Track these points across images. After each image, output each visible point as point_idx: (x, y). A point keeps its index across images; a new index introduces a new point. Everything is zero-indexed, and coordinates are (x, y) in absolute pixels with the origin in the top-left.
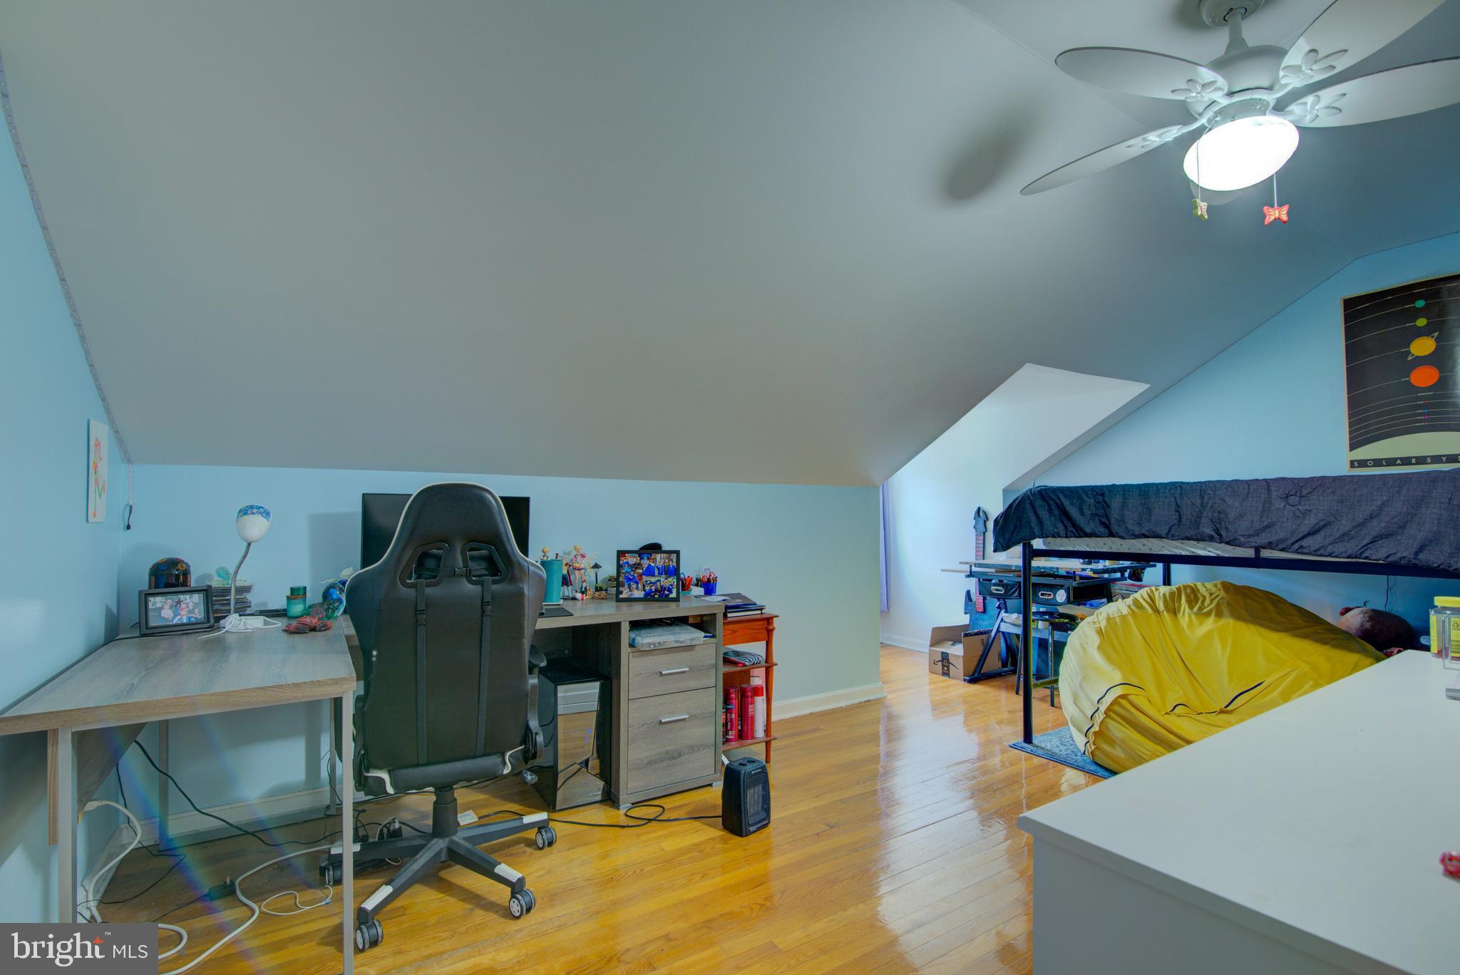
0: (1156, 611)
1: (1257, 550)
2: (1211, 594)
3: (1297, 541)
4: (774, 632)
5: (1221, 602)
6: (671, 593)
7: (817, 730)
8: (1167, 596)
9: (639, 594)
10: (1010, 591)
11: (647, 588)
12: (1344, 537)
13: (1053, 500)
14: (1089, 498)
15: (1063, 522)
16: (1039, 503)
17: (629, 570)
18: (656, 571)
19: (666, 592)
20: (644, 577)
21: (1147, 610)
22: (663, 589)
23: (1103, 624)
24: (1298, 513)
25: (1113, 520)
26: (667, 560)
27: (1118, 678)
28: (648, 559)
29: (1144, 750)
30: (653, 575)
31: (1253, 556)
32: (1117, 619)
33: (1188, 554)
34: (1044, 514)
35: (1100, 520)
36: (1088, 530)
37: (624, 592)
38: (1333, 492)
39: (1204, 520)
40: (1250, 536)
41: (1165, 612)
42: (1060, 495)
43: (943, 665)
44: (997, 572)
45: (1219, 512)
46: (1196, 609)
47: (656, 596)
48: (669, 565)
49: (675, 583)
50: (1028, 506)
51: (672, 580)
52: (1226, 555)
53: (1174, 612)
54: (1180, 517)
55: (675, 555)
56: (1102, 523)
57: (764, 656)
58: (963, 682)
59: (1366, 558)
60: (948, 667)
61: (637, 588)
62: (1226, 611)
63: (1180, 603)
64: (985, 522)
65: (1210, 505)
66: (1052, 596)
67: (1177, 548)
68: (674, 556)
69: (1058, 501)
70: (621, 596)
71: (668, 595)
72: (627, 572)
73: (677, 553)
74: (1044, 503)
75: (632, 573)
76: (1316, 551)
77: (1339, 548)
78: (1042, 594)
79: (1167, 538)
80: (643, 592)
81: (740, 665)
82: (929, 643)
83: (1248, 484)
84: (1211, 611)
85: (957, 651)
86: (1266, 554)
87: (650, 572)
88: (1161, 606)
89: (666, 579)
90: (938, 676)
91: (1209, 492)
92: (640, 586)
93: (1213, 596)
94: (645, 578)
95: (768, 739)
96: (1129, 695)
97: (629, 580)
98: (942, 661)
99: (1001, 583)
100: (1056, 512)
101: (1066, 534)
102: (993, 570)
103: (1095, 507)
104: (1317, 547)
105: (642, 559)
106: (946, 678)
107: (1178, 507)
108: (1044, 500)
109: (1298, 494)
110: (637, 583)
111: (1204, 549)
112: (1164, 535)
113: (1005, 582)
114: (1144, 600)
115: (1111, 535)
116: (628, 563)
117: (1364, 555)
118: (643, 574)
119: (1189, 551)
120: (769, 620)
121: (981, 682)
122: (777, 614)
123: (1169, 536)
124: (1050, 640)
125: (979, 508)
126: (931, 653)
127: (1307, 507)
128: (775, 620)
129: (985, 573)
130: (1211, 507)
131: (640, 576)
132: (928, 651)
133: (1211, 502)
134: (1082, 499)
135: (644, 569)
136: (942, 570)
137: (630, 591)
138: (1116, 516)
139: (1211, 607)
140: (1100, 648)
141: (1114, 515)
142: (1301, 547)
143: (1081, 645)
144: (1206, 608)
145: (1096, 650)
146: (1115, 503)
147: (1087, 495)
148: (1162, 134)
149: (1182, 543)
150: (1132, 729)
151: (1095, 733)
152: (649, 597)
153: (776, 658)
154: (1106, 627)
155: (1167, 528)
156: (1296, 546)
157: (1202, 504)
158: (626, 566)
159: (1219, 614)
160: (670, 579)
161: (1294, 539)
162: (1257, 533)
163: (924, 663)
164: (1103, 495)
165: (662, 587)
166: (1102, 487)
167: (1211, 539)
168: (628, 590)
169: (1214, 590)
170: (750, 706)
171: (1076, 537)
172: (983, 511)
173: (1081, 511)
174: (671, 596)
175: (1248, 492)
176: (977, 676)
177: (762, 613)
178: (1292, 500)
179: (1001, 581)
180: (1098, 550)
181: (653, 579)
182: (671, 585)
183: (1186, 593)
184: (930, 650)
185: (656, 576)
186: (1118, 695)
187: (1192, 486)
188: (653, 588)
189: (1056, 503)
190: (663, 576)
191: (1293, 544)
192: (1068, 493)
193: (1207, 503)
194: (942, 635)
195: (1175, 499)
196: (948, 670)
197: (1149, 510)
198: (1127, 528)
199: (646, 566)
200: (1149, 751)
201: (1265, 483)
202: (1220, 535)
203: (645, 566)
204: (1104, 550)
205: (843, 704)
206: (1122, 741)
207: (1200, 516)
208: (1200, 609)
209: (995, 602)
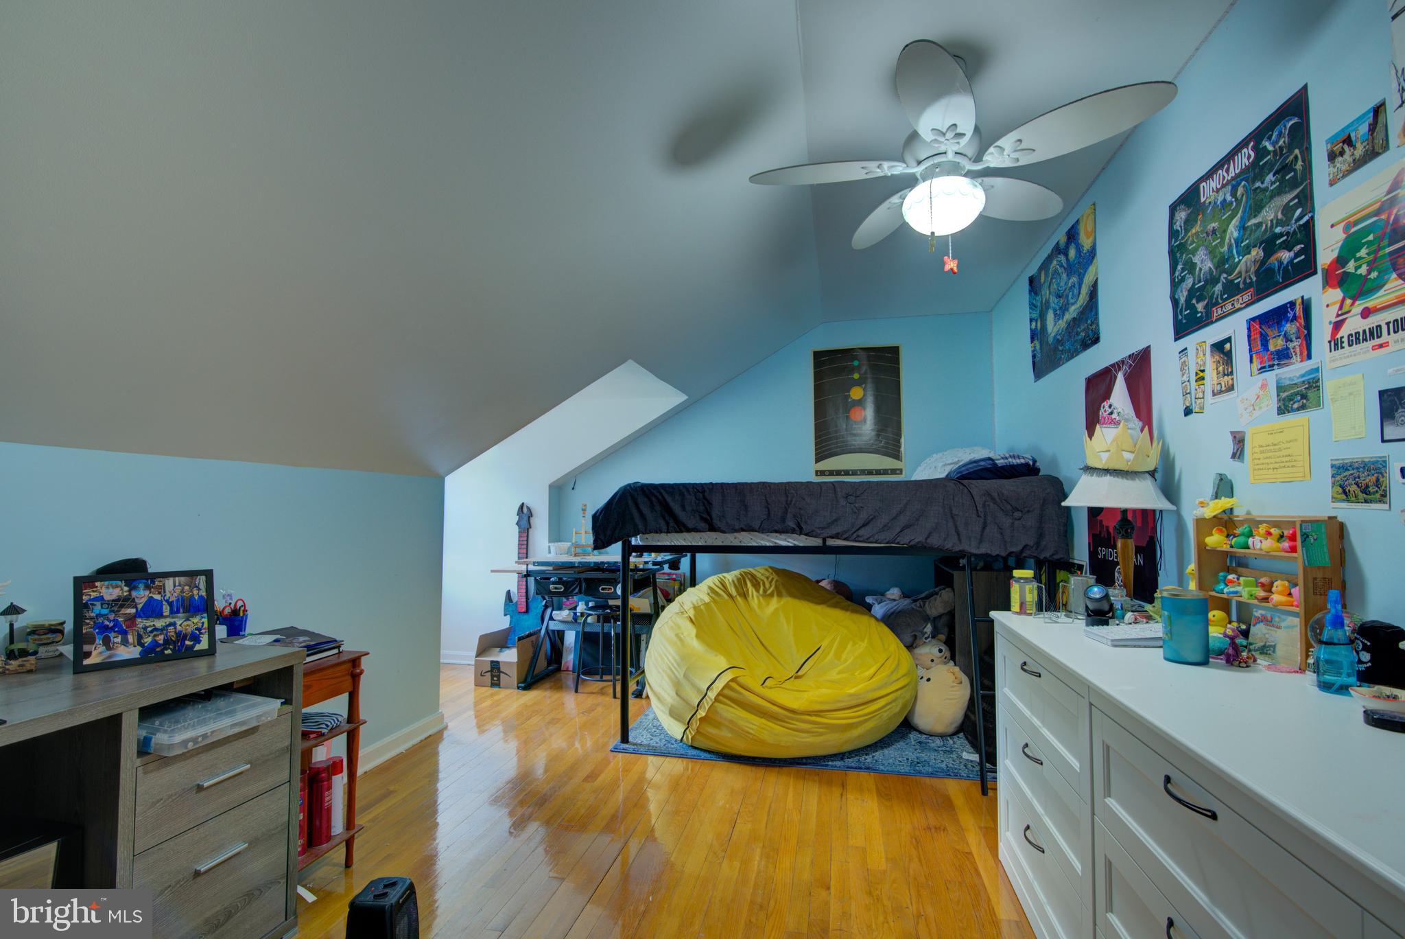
0: (731, 596)
1: (824, 540)
2: (767, 578)
3: (855, 531)
4: (362, 676)
5: (777, 584)
6: (199, 642)
7: (389, 794)
8: (736, 582)
9: (133, 652)
10: (570, 587)
11: (148, 640)
12: (885, 528)
13: (656, 496)
14: (690, 494)
15: (664, 518)
16: (641, 499)
17: (105, 611)
18: (166, 609)
19: (188, 643)
20: (139, 620)
21: (723, 596)
22: (181, 637)
23: (691, 613)
24: (855, 510)
25: (714, 516)
26: (187, 588)
27: (723, 663)
28: (147, 587)
29: (751, 726)
30: (160, 615)
31: (821, 545)
32: (702, 607)
33: (771, 545)
34: (646, 510)
35: (700, 516)
36: (690, 525)
37: (94, 653)
38: (877, 493)
39: (789, 516)
40: (823, 528)
41: (738, 597)
42: (662, 491)
43: (492, 675)
44: (554, 570)
45: (800, 509)
46: (761, 591)
47: (168, 652)
48: (193, 596)
49: (206, 625)
50: (630, 502)
51: (201, 620)
52: (801, 545)
53: (744, 595)
54: (769, 513)
55: (203, 578)
56: (702, 519)
57: (345, 715)
58: (516, 691)
59: (898, 543)
60: (499, 677)
61: (125, 642)
62: (784, 592)
63: (747, 587)
64: (529, 517)
65: (793, 502)
66: (613, 590)
67: (762, 539)
68: (201, 581)
69: (660, 497)
70: (86, 662)
71: (193, 646)
72: (99, 615)
73: (209, 574)
74: (646, 499)
75: (112, 617)
76: (867, 539)
77: (882, 536)
78: (603, 589)
79: (758, 532)
80: (139, 649)
81: (312, 736)
82: (474, 653)
83: (820, 485)
84: (773, 592)
85: (509, 656)
86: (831, 542)
87: (152, 610)
88: (734, 592)
89: (187, 619)
90: (487, 688)
91: (792, 491)
92: (130, 638)
93: (770, 579)
94: (141, 623)
95: (352, 833)
96: (737, 677)
97: (104, 629)
98: (491, 671)
99: (560, 581)
100: (658, 508)
101: (668, 529)
102: (551, 568)
103: (696, 503)
104: (868, 536)
105: (132, 588)
106: (496, 689)
107: (768, 503)
108: (647, 497)
109: (854, 495)
110: (124, 633)
111: (785, 540)
112: (757, 529)
113: (565, 579)
114: (718, 587)
115: (712, 528)
116: (101, 599)
117: (896, 542)
118: (137, 615)
119: (772, 542)
120: (355, 662)
121: (535, 687)
122: (364, 650)
123: (761, 530)
124: (613, 633)
125: (523, 505)
126: (477, 664)
127: (861, 505)
128: (363, 659)
129: (543, 572)
130: (794, 504)
131: (131, 620)
132: (473, 663)
133: (794, 499)
134: (684, 495)
135: (140, 607)
136: (492, 571)
137: (109, 648)
138: (717, 512)
139: (772, 589)
140: (698, 636)
141: (715, 512)
142: (858, 536)
143: (677, 635)
144: (768, 590)
145: (695, 639)
146: (716, 499)
147: (688, 491)
148: (892, 167)
149: (768, 536)
150: (738, 708)
151: (701, 719)
152: (151, 656)
153: (363, 715)
154: (695, 616)
155: (760, 522)
156: (855, 535)
157: (787, 501)
158: (98, 604)
159: (780, 595)
160: (195, 620)
161: (854, 530)
162: (829, 525)
163: (470, 676)
164: (703, 492)
165: (178, 634)
166: (702, 485)
167: (793, 531)
168: (102, 648)
169: (767, 574)
170: (327, 794)
171: (677, 532)
172: (527, 507)
173: (683, 507)
174: (198, 647)
175: (821, 493)
176: (529, 681)
177: (340, 652)
178: (852, 499)
179: (560, 579)
180: (694, 544)
181: (159, 623)
182: (197, 629)
183: (749, 579)
184: (476, 661)
185: (166, 617)
186: (730, 678)
187: (778, 486)
188: (161, 639)
189: (658, 499)
190: (180, 615)
191: (853, 534)
192: (671, 490)
193: (791, 501)
194: (491, 642)
195: (766, 497)
196: (499, 679)
197: (746, 508)
198: (727, 523)
199: (144, 600)
200: (755, 725)
201: (831, 485)
202: (801, 528)
203: (141, 602)
204: (700, 544)
205: (402, 748)
206: (731, 721)
207: (786, 512)
208: (765, 591)
209: (539, 600)
